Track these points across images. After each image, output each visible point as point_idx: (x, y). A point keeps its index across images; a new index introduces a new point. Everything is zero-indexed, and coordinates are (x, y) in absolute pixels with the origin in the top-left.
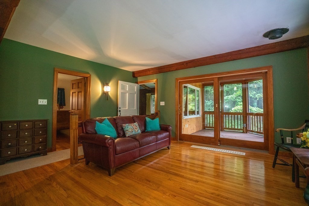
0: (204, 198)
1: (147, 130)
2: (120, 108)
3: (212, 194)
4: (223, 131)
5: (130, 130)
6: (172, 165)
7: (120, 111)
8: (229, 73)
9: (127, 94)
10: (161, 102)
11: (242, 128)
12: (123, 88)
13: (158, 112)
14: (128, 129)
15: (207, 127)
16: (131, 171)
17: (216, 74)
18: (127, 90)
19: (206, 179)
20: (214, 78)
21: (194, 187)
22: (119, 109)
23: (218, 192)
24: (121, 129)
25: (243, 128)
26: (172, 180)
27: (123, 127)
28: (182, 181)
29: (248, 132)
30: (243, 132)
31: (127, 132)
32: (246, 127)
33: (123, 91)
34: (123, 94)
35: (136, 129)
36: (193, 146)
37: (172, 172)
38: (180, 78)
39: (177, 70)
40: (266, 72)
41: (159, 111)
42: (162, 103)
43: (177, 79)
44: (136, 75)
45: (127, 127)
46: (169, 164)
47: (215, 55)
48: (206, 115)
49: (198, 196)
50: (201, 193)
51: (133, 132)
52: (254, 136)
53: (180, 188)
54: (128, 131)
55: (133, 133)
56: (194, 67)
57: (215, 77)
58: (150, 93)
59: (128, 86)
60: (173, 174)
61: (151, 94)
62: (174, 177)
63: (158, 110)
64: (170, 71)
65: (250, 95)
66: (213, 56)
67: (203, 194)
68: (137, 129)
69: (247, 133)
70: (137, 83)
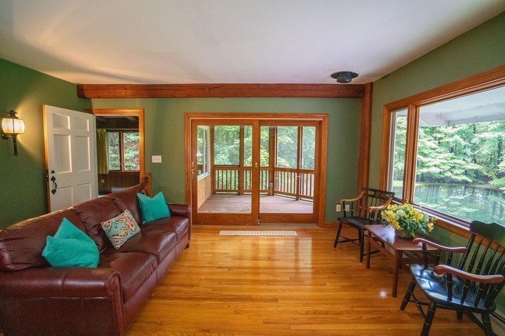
0: (305, 326)
1: (145, 220)
2: (53, 172)
3: (307, 313)
4: (242, 195)
5: (123, 233)
6: (220, 281)
7: (53, 179)
8: (275, 115)
9: (69, 137)
10: (153, 156)
11: (267, 189)
12: (58, 122)
13: (149, 176)
14: (118, 230)
15: (218, 191)
16: (156, 323)
17: (257, 115)
18: (69, 128)
19: (283, 291)
20: (253, 120)
21: (279, 311)
22: (50, 176)
23: (310, 307)
24: (96, 233)
25: (269, 188)
26: (242, 313)
27: (105, 229)
28: (257, 309)
29: (275, 194)
30: (269, 195)
31: (116, 237)
32: (273, 188)
33: (57, 131)
34: (59, 139)
35: (132, 225)
36: (222, 233)
37: (230, 295)
38: (194, 114)
39: (189, 96)
40: (320, 122)
41: (150, 174)
42: (157, 159)
43: (187, 115)
44: (87, 94)
45: (116, 227)
46: (213, 280)
47: (259, 84)
48: (217, 171)
49: (295, 326)
50: (295, 319)
51: (129, 233)
52: (285, 200)
53: (264, 323)
54: (117, 235)
55: (129, 236)
56: (222, 97)
57: (255, 120)
58: (104, 128)
59: (69, 117)
60: (232, 299)
61: (107, 131)
62: (240, 305)
63: (146, 172)
64: (174, 97)
65: (279, 140)
66: (255, 84)
67: (299, 318)
68: (134, 226)
69: (273, 195)
70: (90, 111)
